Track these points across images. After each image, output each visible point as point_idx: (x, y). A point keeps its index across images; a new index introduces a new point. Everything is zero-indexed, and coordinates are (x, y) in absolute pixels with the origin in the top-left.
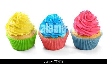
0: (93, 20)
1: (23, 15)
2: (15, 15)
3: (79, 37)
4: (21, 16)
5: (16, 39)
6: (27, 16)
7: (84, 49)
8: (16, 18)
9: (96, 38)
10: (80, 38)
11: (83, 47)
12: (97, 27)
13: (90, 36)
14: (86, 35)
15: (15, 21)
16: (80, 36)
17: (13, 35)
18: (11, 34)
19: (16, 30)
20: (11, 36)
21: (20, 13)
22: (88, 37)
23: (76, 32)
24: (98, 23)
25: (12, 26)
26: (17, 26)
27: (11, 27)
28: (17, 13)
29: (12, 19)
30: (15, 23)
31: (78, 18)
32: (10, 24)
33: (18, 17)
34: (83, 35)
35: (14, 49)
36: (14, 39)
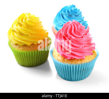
0: (84, 35)
1: (32, 17)
2: (21, 17)
3: (65, 63)
4: (29, 18)
5: (20, 50)
6: (38, 18)
7: (74, 79)
8: (22, 21)
9: (91, 61)
10: (67, 64)
11: (72, 76)
12: (91, 44)
13: (81, 60)
14: (76, 59)
15: (21, 25)
16: (66, 60)
17: (17, 44)
18: (15, 42)
19: (21, 37)
20: (14, 46)
21: (28, 14)
22: (79, 60)
23: (60, 55)
24: (92, 39)
25: (16, 32)
26: (23, 32)
27: (15, 34)
28: (24, 14)
29: (17, 23)
30: (20, 27)
31: (61, 34)
32: (13, 29)
33: (25, 20)
34: (72, 59)
35: (19, 64)
36: (18, 50)
